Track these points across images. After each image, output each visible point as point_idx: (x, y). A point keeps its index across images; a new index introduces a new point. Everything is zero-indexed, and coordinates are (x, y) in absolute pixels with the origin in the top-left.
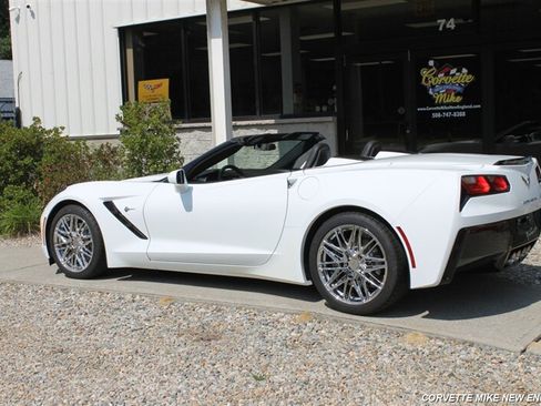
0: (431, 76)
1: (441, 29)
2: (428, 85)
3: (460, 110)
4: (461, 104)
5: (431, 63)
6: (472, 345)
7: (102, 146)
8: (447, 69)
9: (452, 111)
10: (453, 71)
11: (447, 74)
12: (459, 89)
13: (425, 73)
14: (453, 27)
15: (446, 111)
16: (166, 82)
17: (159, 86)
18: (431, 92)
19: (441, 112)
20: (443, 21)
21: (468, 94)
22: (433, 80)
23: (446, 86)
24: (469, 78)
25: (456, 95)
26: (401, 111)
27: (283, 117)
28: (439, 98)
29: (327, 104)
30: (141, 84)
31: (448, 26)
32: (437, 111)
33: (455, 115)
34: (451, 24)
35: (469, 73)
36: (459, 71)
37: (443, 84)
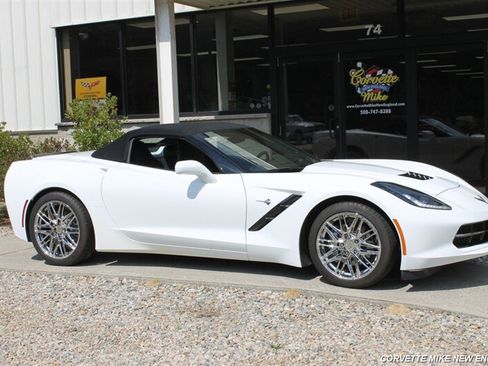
0: (359, 77)
1: (368, 34)
2: (357, 84)
3: (386, 108)
4: (387, 102)
5: (359, 65)
6: (449, 314)
7: (47, 141)
8: (374, 70)
9: (379, 108)
10: (380, 72)
11: (374, 75)
12: (385, 89)
13: (353, 74)
14: (379, 32)
15: (374, 108)
16: (103, 80)
17: (96, 84)
18: (359, 91)
19: (369, 109)
20: (370, 27)
21: (394, 92)
22: (361, 80)
23: (373, 86)
24: (394, 79)
25: (382, 94)
26: (331, 108)
27: (221, 113)
28: (367, 96)
29: (262, 103)
30: (78, 81)
31: (375, 31)
32: (365, 109)
33: (381, 112)
34: (378, 30)
35: (393, 75)
36: (385, 72)
37: (370, 84)
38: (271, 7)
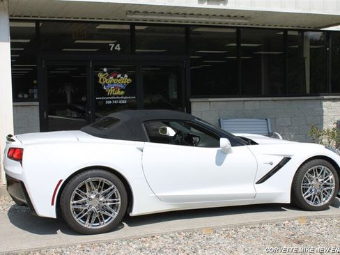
0: (105, 78)
1: (111, 49)
2: (103, 83)
3: (123, 99)
4: (124, 96)
5: (105, 70)
8: (115, 74)
9: (118, 100)
10: (119, 76)
11: (115, 77)
12: (122, 87)
13: (101, 76)
14: (119, 49)
15: (115, 100)
18: (105, 88)
19: (112, 100)
20: (113, 45)
21: (129, 90)
22: (106, 80)
23: (115, 85)
24: (129, 81)
25: (121, 90)
26: (84, 99)
29: (28, 94)
31: (116, 48)
32: (109, 100)
33: (120, 102)
34: (118, 48)
35: (128, 78)
36: (123, 76)
37: (112, 83)
38: (37, 22)
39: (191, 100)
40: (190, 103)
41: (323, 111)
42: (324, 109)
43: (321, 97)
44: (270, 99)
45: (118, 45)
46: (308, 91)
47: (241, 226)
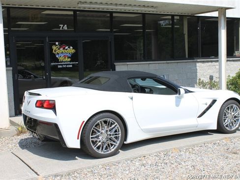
0: (57, 49)
1: (61, 29)
2: (56, 53)
3: (70, 64)
4: (70, 62)
5: (57, 43)
8: (64, 46)
9: (67, 65)
10: (67, 48)
11: (64, 49)
12: (69, 55)
13: (54, 48)
15: (64, 65)
18: (57, 56)
19: (62, 65)
20: (62, 26)
21: (74, 57)
22: (58, 51)
23: (64, 54)
24: (73, 51)
25: (68, 58)
26: (43, 64)
28: (61, 59)
31: (64, 28)
32: (60, 65)
33: (68, 66)
34: (65, 28)
35: (73, 49)
36: (69, 47)
37: (62, 53)
39: (115, 64)
40: (115, 66)
41: (197, 69)
42: (197, 68)
43: (195, 60)
44: (165, 62)
45: (66, 26)
46: (187, 56)
47: (194, 146)
